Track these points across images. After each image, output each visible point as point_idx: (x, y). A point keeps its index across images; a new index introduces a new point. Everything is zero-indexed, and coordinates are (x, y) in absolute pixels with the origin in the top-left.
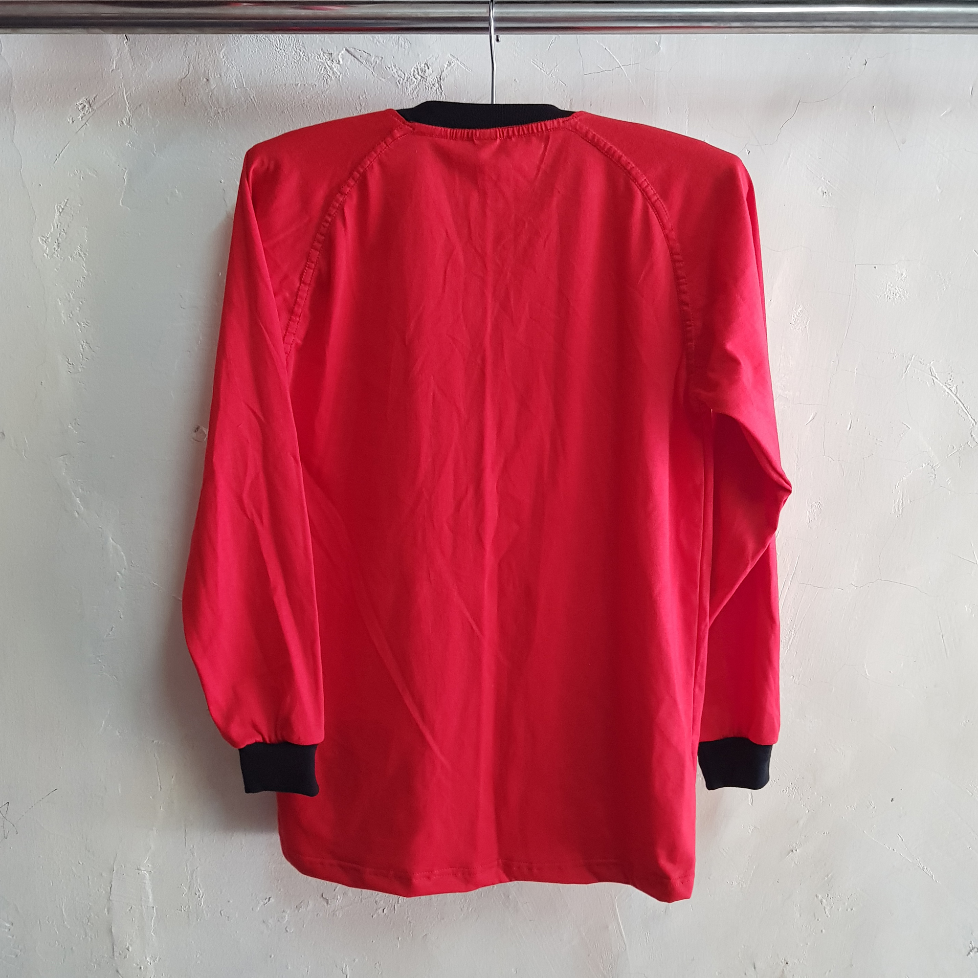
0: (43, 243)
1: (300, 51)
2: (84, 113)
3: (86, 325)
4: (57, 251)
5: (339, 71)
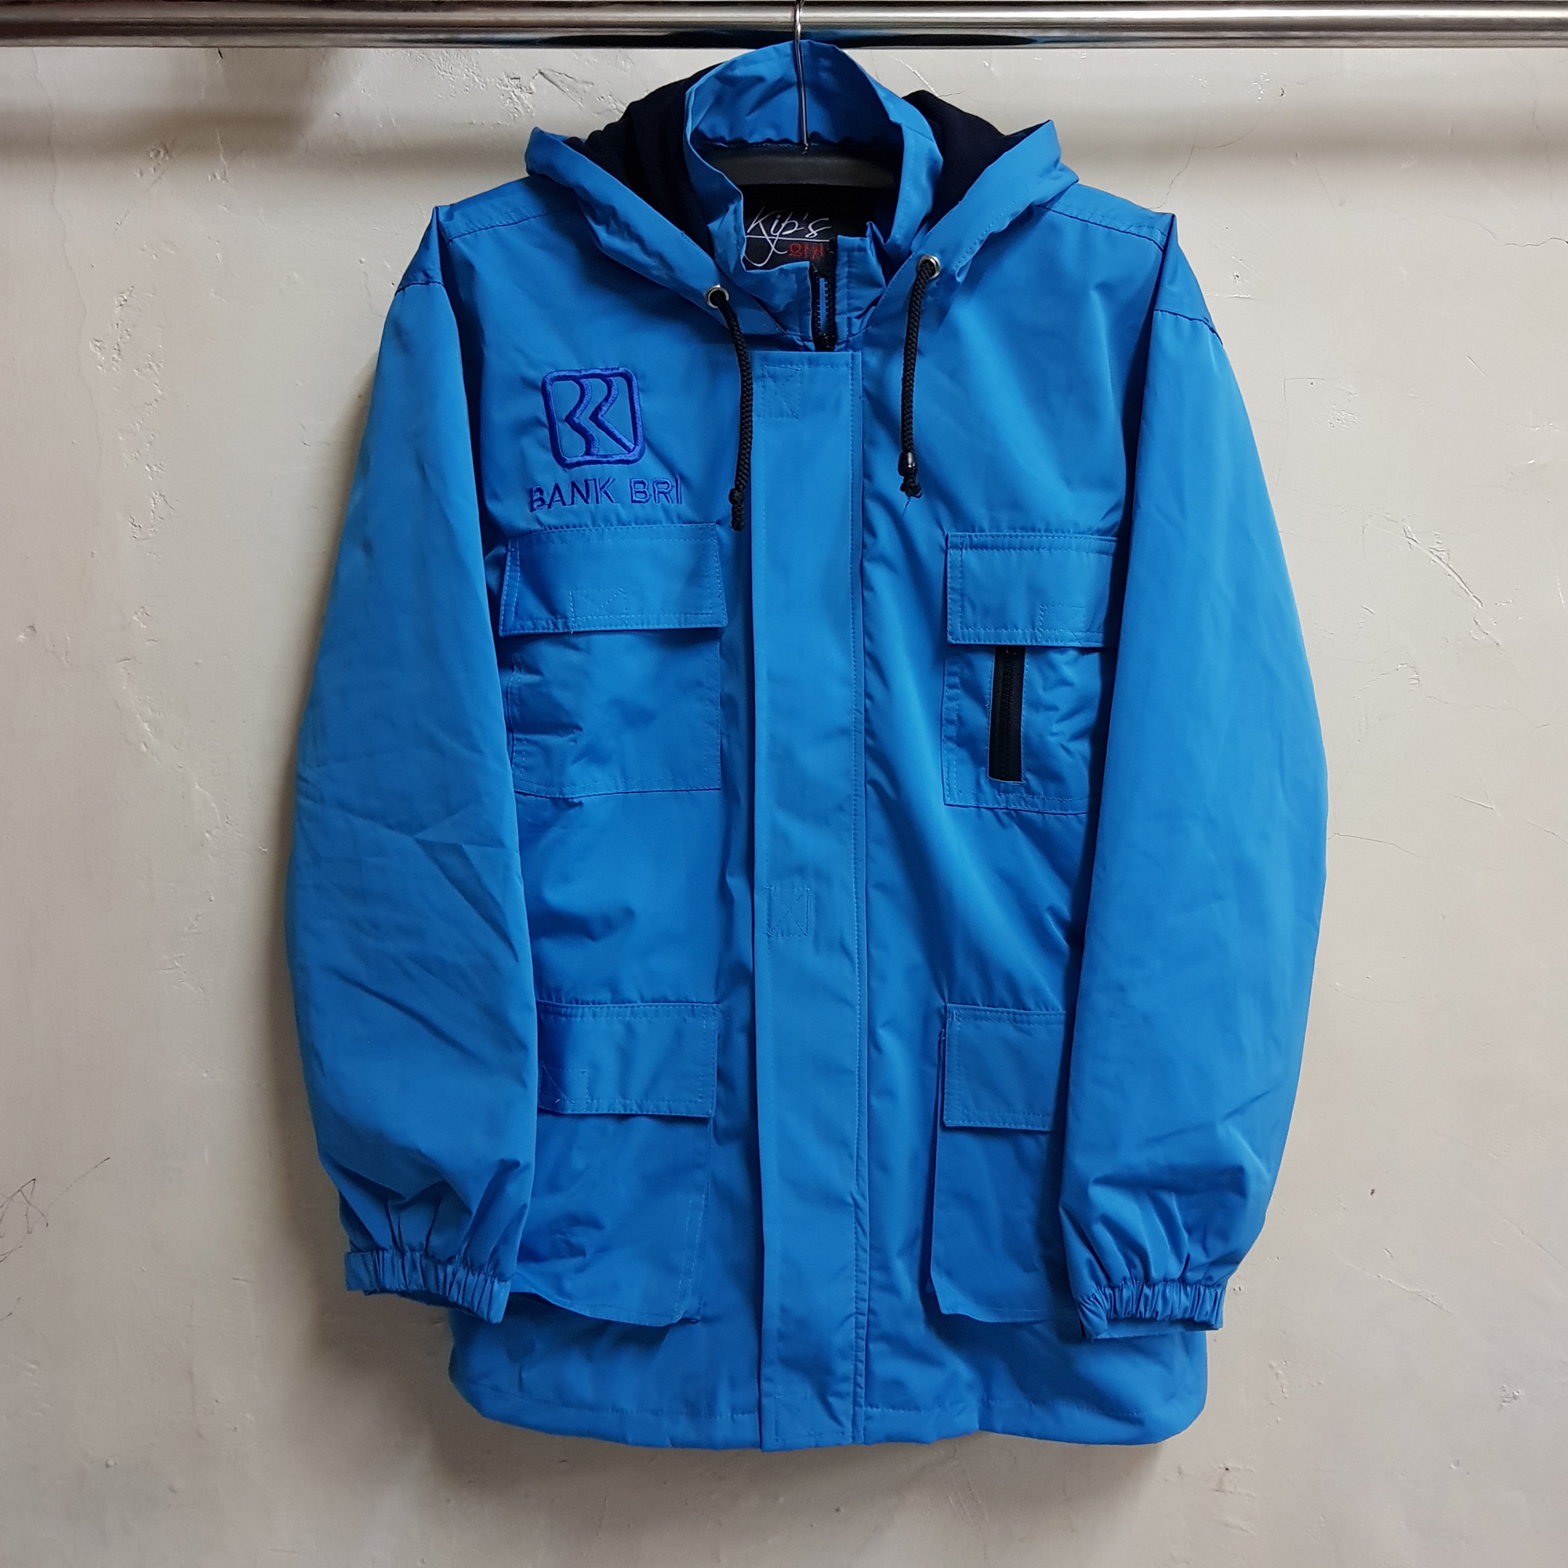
0: (96, 350)
1: (474, 73)
2: (158, 164)
3: (160, 468)
4: (117, 361)
5: (531, 104)
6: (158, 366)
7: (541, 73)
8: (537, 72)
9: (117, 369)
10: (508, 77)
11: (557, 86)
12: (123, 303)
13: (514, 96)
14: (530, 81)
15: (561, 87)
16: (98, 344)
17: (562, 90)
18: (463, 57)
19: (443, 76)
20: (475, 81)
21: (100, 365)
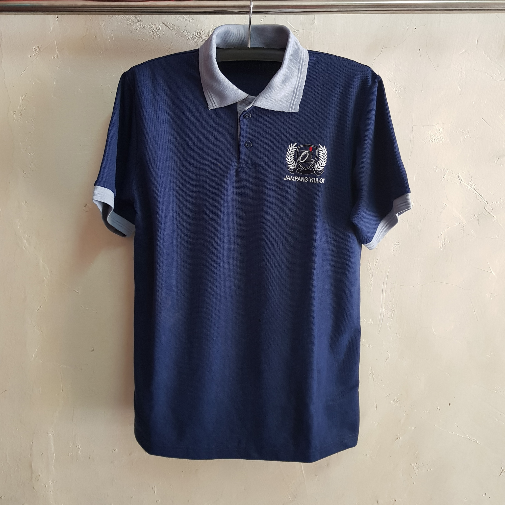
0: (13, 115)
1: (141, 23)
2: (36, 53)
3: (33, 154)
4: (20, 118)
5: (160, 33)
6: (34, 120)
7: (163, 23)
8: (162, 23)
9: (20, 121)
10: (152, 24)
11: (168, 27)
12: (23, 99)
13: (154, 31)
14: (159, 25)
15: (170, 28)
16: (14, 113)
17: (170, 29)
18: (137, 17)
19: (130, 24)
20: (141, 26)
21: (15, 120)
